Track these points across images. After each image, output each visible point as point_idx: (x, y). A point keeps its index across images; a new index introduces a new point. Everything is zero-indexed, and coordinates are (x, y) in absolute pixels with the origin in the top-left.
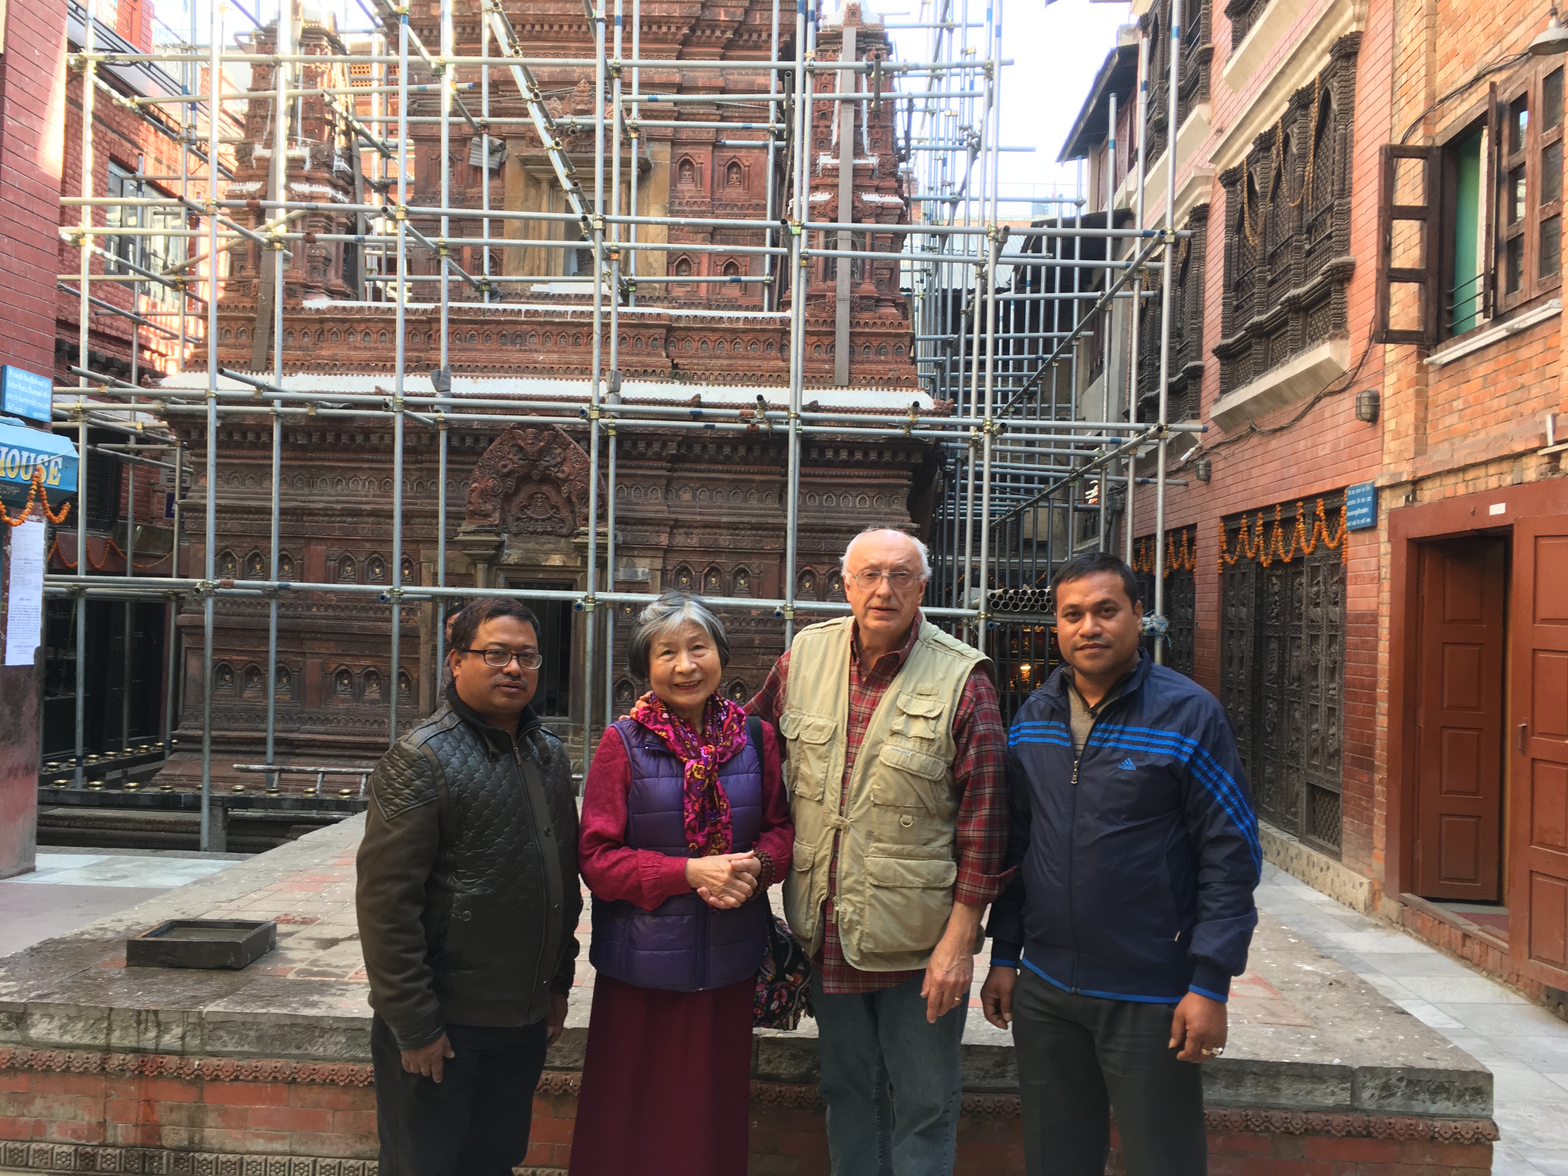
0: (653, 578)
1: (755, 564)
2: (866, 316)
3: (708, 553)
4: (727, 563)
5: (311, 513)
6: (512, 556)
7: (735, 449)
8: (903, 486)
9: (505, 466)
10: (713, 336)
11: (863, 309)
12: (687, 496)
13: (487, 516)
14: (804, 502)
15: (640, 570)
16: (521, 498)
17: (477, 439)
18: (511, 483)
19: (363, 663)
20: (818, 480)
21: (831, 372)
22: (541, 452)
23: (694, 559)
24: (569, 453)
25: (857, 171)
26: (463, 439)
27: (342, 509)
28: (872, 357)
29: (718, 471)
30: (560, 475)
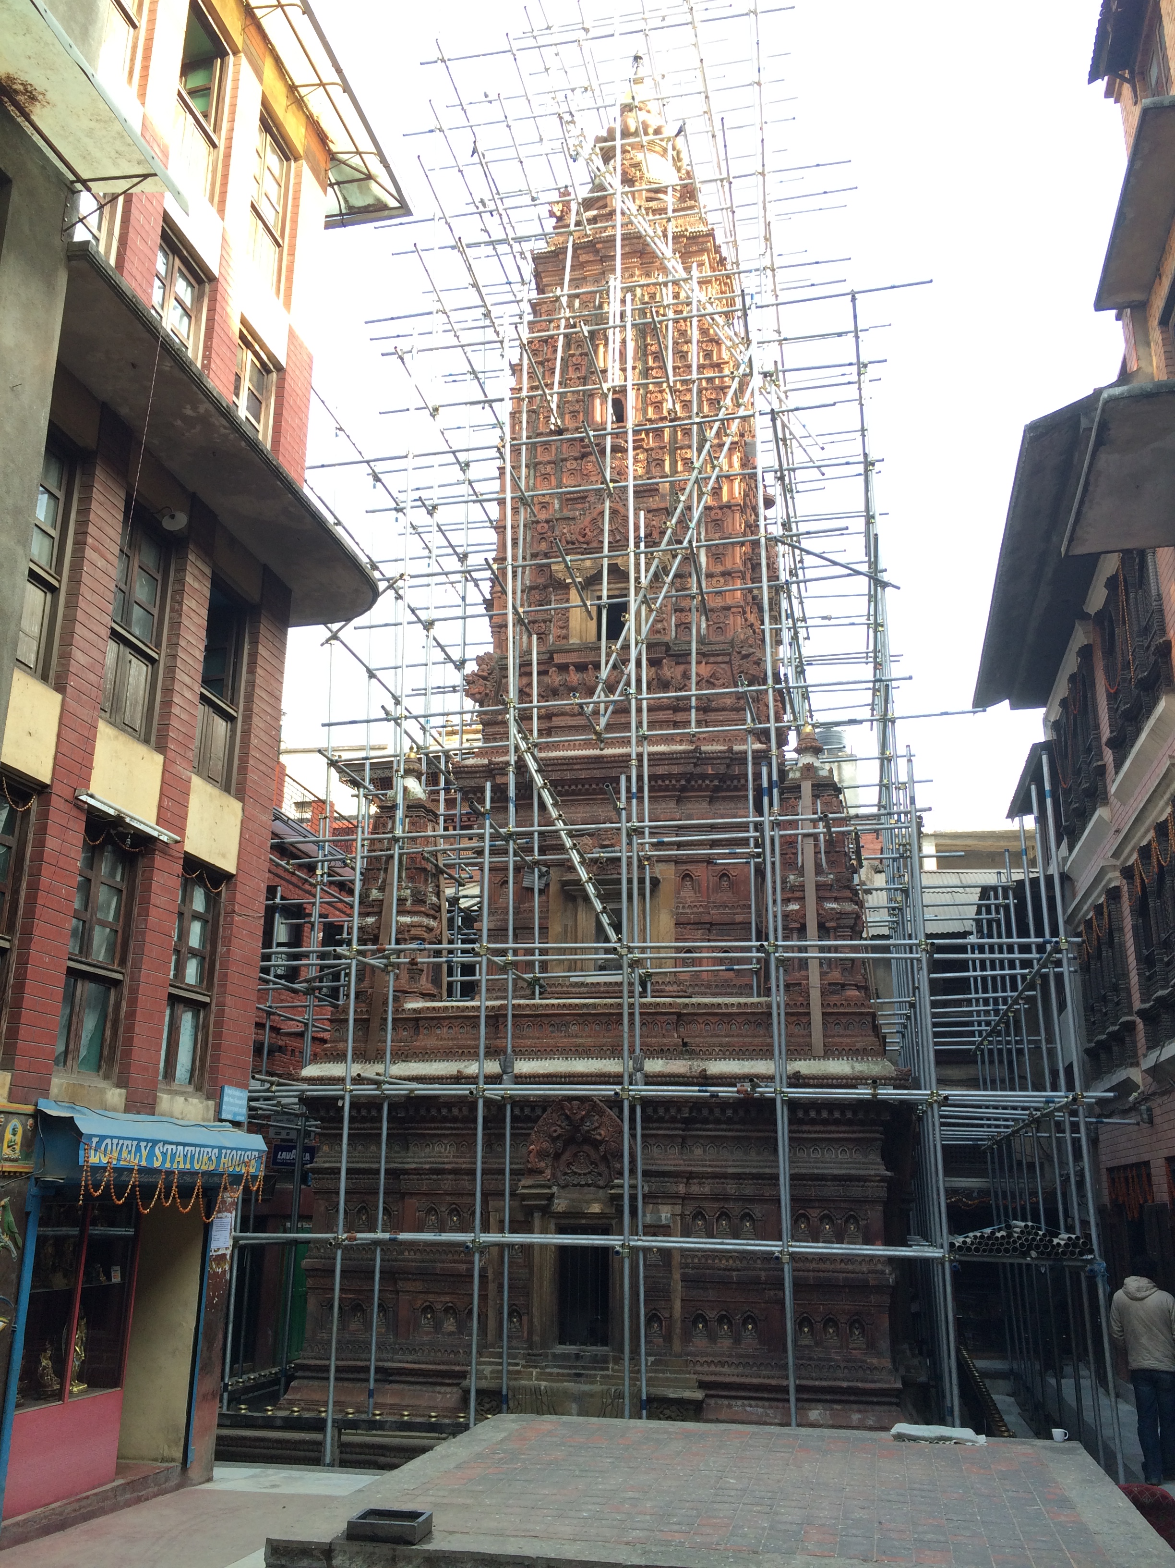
0: (675, 1222)
1: (757, 1210)
2: (835, 998)
3: (718, 1200)
4: (735, 1208)
5: (406, 1172)
6: (560, 1205)
7: (735, 1111)
8: (876, 1139)
9: (555, 1131)
10: (713, 1019)
11: (833, 993)
12: (698, 1152)
13: (541, 1172)
14: (795, 1154)
15: (663, 1215)
16: (566, 1156)
17: (533, 1109)
18: (559, 1144)
19: (443, 1299)
20: (805, 1135)
21: (810, 1045)
22: (582, 1119)
23: (706, 1205)
24: (605, 1119)
25: (819, 887)
26: (522, 1109)
27: (429, 1169)
28: (842, 1032)
29: (722, 1130)
30: (598, 1137)
